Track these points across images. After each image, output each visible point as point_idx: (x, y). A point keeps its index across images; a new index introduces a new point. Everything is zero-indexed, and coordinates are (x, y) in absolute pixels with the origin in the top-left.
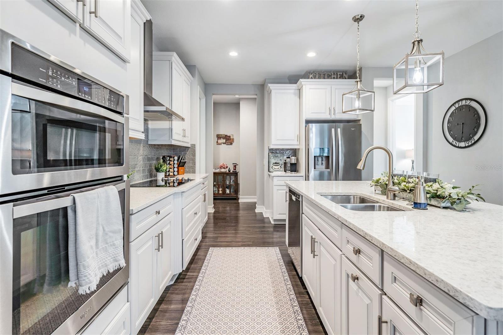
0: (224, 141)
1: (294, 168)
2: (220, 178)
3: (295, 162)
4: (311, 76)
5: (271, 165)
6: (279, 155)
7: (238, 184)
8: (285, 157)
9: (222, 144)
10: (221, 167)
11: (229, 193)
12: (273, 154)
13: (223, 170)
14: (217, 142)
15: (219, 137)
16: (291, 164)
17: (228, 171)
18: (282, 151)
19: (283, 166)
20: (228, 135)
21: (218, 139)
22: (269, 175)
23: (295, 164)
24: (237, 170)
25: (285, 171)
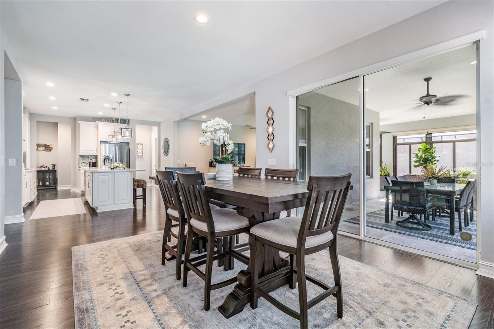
0: (44, 148)
1: (94, 165)
2: (41, 174)
3: (95, 162)
4: (103, 120)
5: (80, 164)
6: (86, 158)
7: (56, 179)
8: (90, 159)
9: (42, 151)
10: (41, 167)
11: (48, 184)
12: (82, 158)
13: (43, 169)
14: (37, 149)
15: (39, 146)
16: (93, 163)
17: (47, 170)
18: (88, 157)
19: (88, 164)
20: (47, 145)
21: (37, 147)
22: (79, 169)
23: (95, 163)
24: (56, 169)
25: (90, 167)
